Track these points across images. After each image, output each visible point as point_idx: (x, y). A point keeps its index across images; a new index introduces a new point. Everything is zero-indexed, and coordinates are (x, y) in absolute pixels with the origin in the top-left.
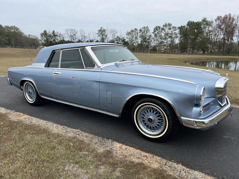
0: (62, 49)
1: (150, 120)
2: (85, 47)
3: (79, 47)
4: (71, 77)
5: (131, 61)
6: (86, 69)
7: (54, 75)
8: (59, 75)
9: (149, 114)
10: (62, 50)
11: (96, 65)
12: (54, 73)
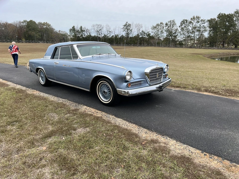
0: (61, 46)
1: (104, 92)
2: (73, 45)
3: (70, 45)
4: (64, 65)
5: (108, 55)
6: (73, 59)
7: (55, 64)
8: (57, 64)
11: (78, 57)
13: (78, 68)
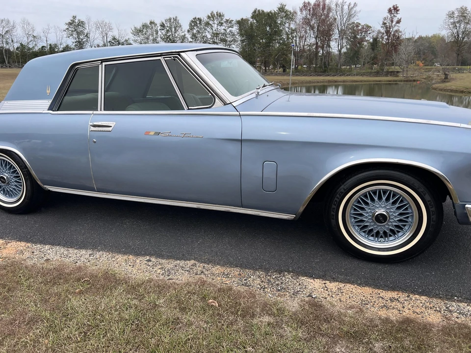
0: (103, 61)
1: (381, 218)
2: (181, 54)
3: (161, 55)
4: (152, 133)
6: (189, 109)
7: (92, 128)
8: (110, 129)
9: (378, 206)
10: (104, 64)
11: (217, 100)
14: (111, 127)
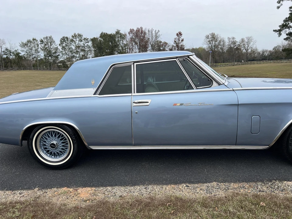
2: (190, 56)
4: (179, 105)
6: (197, 89)
7: (135, 104)
8: (148, 104)
10: (135, 64)
11: (214, 82)
12: (134, 103)
13: (238, 105)
14: (148, 102)
